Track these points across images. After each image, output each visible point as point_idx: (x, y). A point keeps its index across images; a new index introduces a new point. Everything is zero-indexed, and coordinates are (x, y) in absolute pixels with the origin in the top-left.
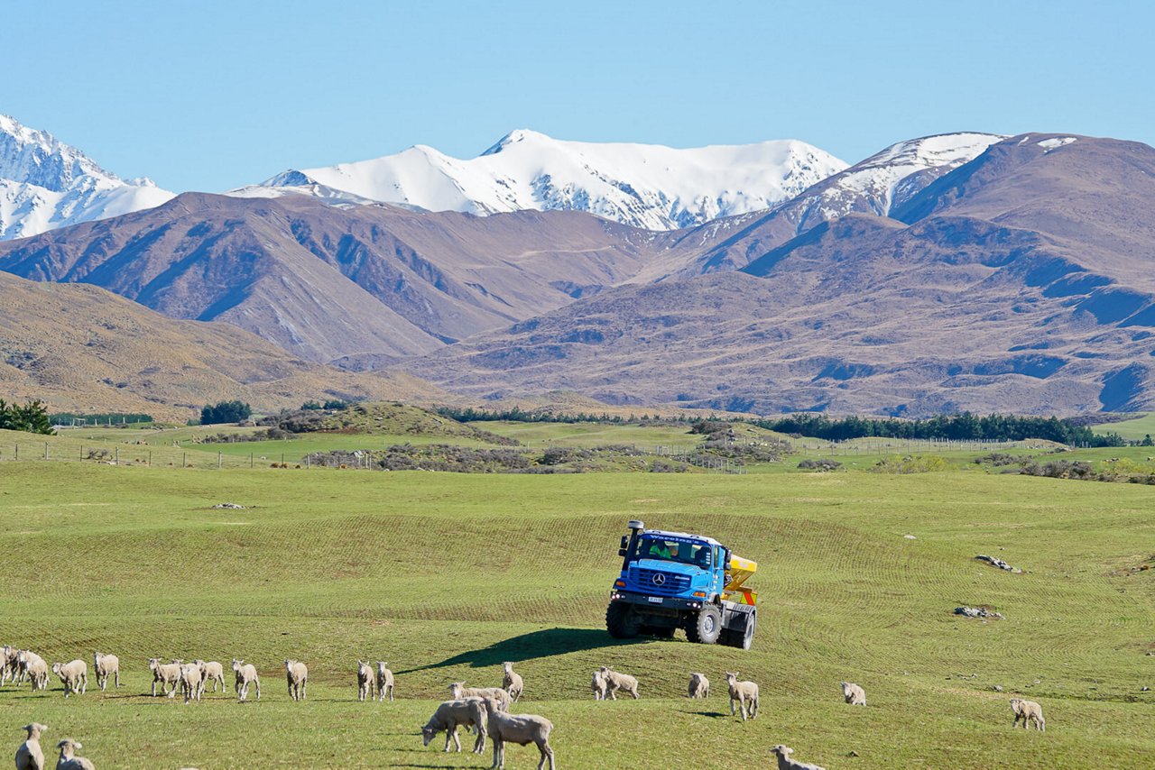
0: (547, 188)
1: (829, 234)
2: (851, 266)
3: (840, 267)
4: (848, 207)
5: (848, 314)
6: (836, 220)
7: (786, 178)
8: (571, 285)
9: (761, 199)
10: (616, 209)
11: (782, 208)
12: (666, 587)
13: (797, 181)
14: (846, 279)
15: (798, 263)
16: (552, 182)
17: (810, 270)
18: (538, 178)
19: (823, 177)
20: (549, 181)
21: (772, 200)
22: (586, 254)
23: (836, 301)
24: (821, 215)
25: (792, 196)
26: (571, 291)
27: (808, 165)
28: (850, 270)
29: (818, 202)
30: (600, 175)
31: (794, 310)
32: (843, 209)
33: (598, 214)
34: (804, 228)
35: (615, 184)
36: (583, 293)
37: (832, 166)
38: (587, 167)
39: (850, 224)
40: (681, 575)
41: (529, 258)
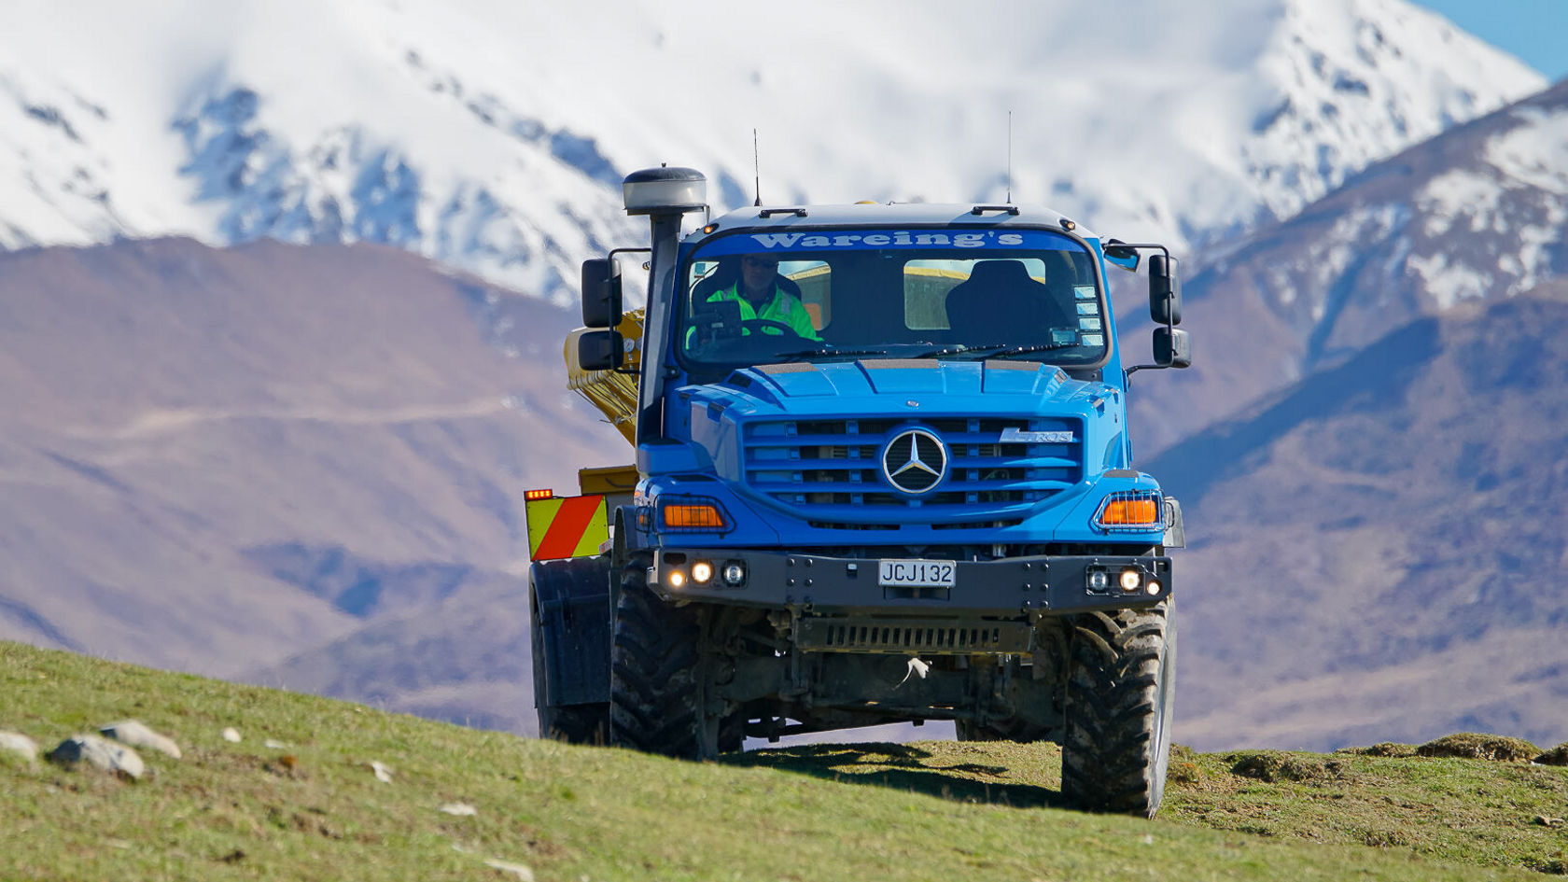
0: (242, 144)
1: (1443, 371)
2: (1533, 511)
3: (1489, 511)
4: (1529, 256)
5: (1516, 717)
6: (1472, 311)
7: (1264, 122)
8: (332, 560)
9: (1153, 212)
10: (534, 242)
11: (1244, 256)
12: (958, 499)
13: (1309, 144)
14: (1509, 563)
15: (1305, 490)
16: (267, 119)
17: (1354, 522)
18: (200, 102)
19: (1425, 125)
20: (250, 115)
21: (1204, 217)
22: (405, 430)
23: (1467, 657)
24: (1411, 288)
25: (1288, 204)
26: (335, 584)
27: (1359, 71)
28: (1532, 526)
29: (1397, 234)
30: (472, 91)
31: (1282, 694)
32: (1506, 264)
33: (456, 261)
34: (1335, 341)
35: (533, 132)
36: (387, 596)
37: (1461, 77)
38: (413, 58)
39: (1534, 331)
40: (1024, 423)
41: (161, 440)
